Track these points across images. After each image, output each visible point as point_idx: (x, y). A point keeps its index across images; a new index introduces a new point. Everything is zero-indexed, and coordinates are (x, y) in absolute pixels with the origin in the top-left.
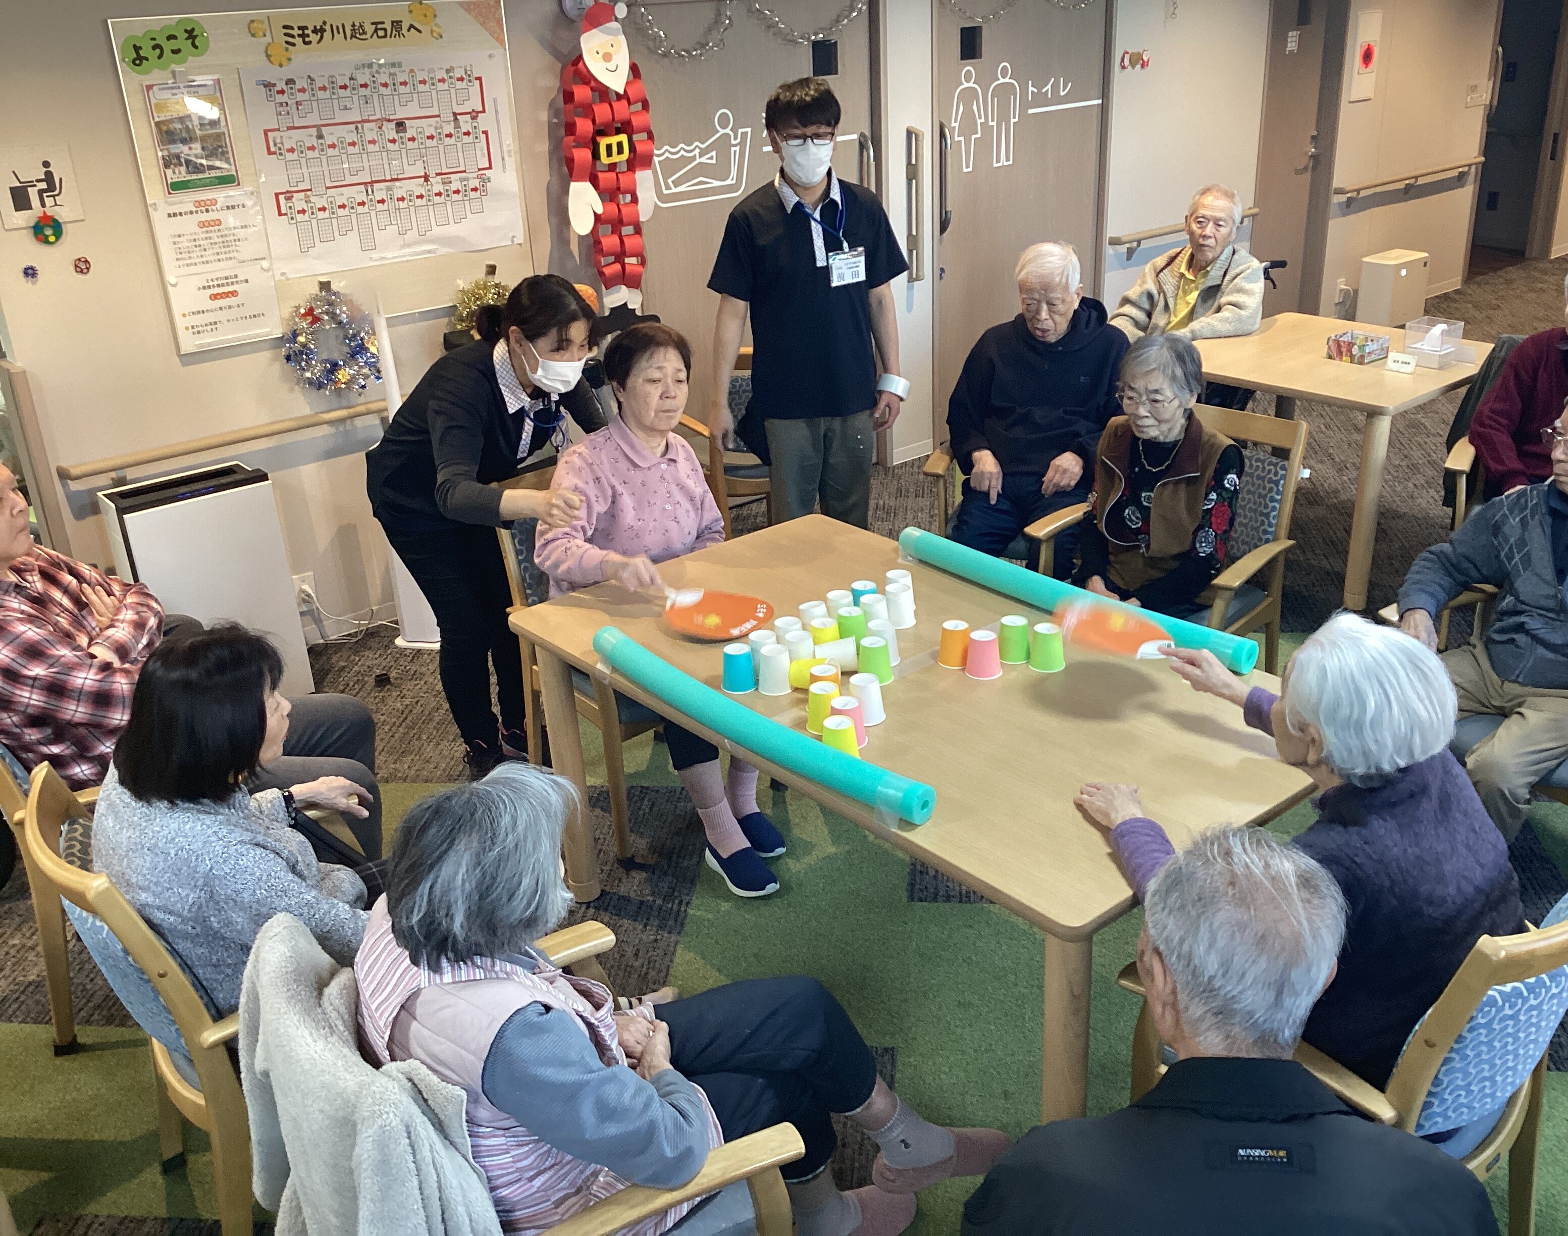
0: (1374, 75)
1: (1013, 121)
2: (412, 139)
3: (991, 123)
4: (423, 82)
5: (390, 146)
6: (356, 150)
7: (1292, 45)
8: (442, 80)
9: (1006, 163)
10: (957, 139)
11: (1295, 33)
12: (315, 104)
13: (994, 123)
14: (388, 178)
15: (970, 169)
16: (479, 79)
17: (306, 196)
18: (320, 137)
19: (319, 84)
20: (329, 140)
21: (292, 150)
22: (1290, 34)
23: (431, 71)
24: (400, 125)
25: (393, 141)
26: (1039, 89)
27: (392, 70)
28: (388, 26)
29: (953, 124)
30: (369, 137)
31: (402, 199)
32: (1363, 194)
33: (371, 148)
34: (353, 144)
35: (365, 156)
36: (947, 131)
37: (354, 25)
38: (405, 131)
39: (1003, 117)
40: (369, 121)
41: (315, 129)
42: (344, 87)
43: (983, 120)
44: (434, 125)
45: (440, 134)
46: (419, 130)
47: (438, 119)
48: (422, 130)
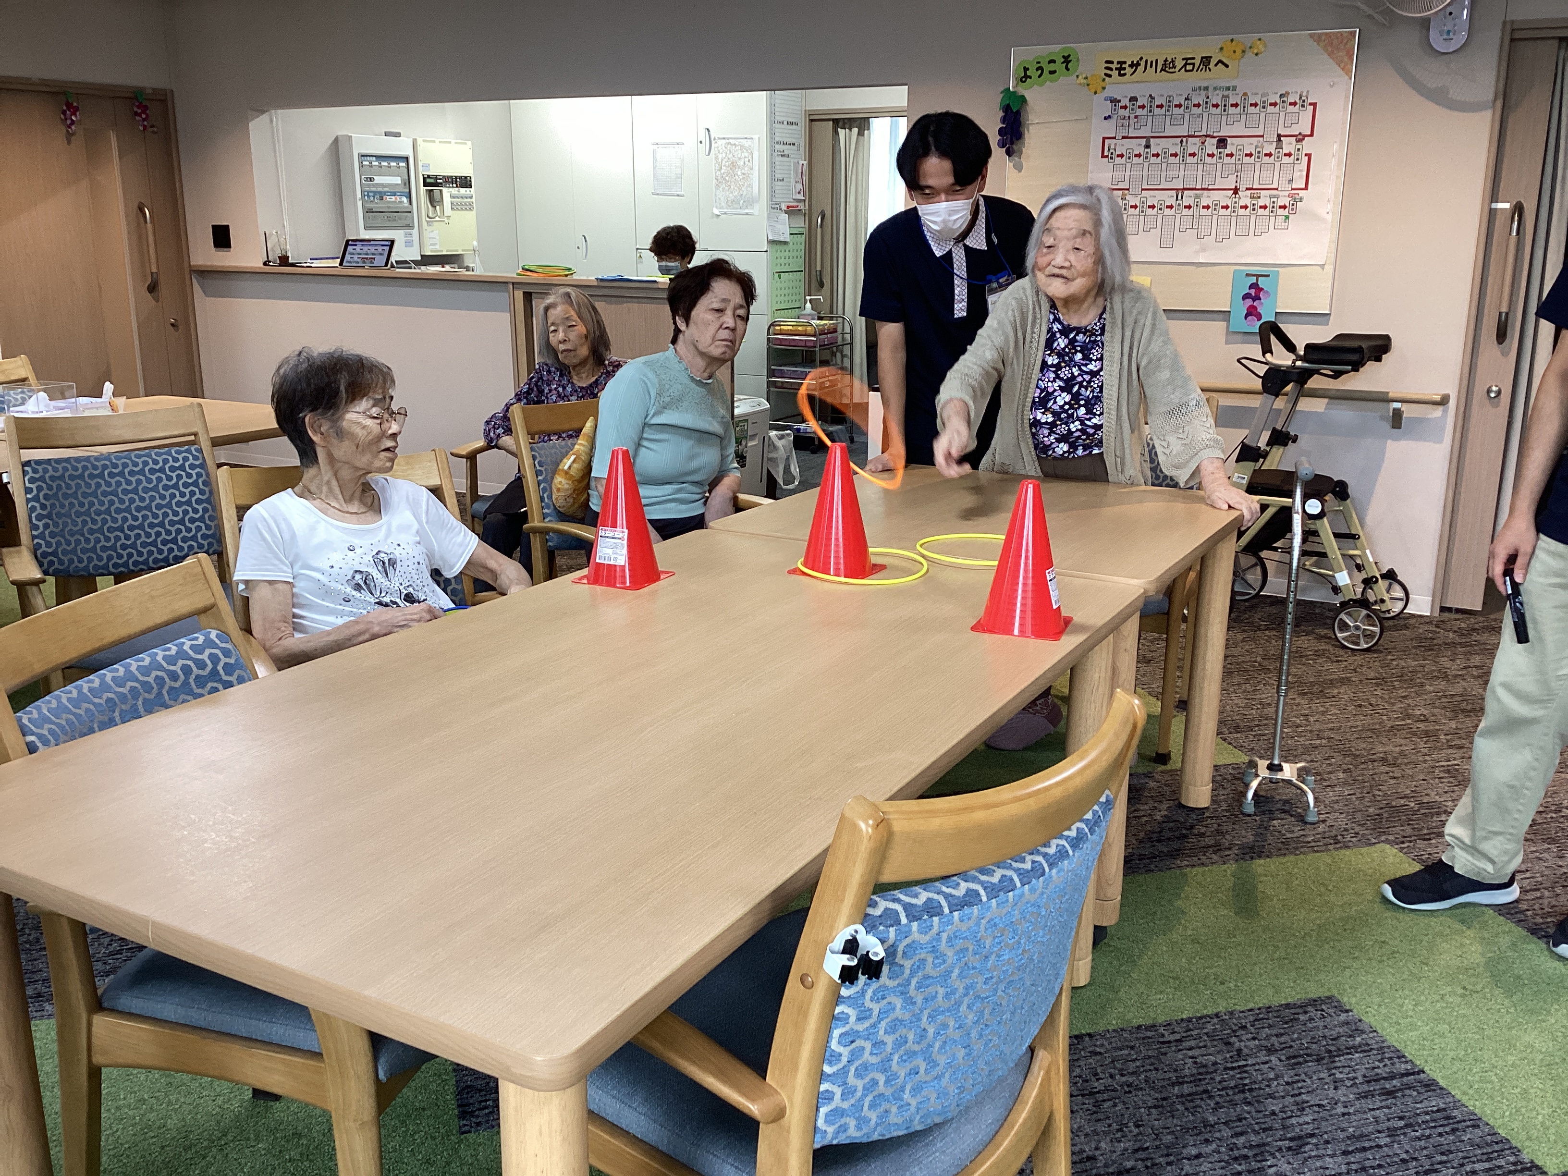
2: (1231, 155)
4: (1255, 105)
5: (1209, 160)
6: (1176, 160)
8: (1274, 104)
12: (1150, 118)
14: (1199, 187)
16: (1314, 105)
18: (1148, 146)
19: (1158, 102)
20: (1154, 150)
21: (1122, 156)
23: (1265, 95)
24: (1222, 142)
25: (1212, 155)
27: (1226, 93)
28: (1197, 61)
30: (1191, 150)
31: (1208, 207)
33: (1190, 160)
34: (1175, 155)
38: (1225, 147)
40: (1194, 136)
41: (1145, 140)
42: (1179, 106)
44: (1255, 144)
45: (1259, 152)
46: (1239, 147)
47: (1261, 139)
48: (1242, 147)
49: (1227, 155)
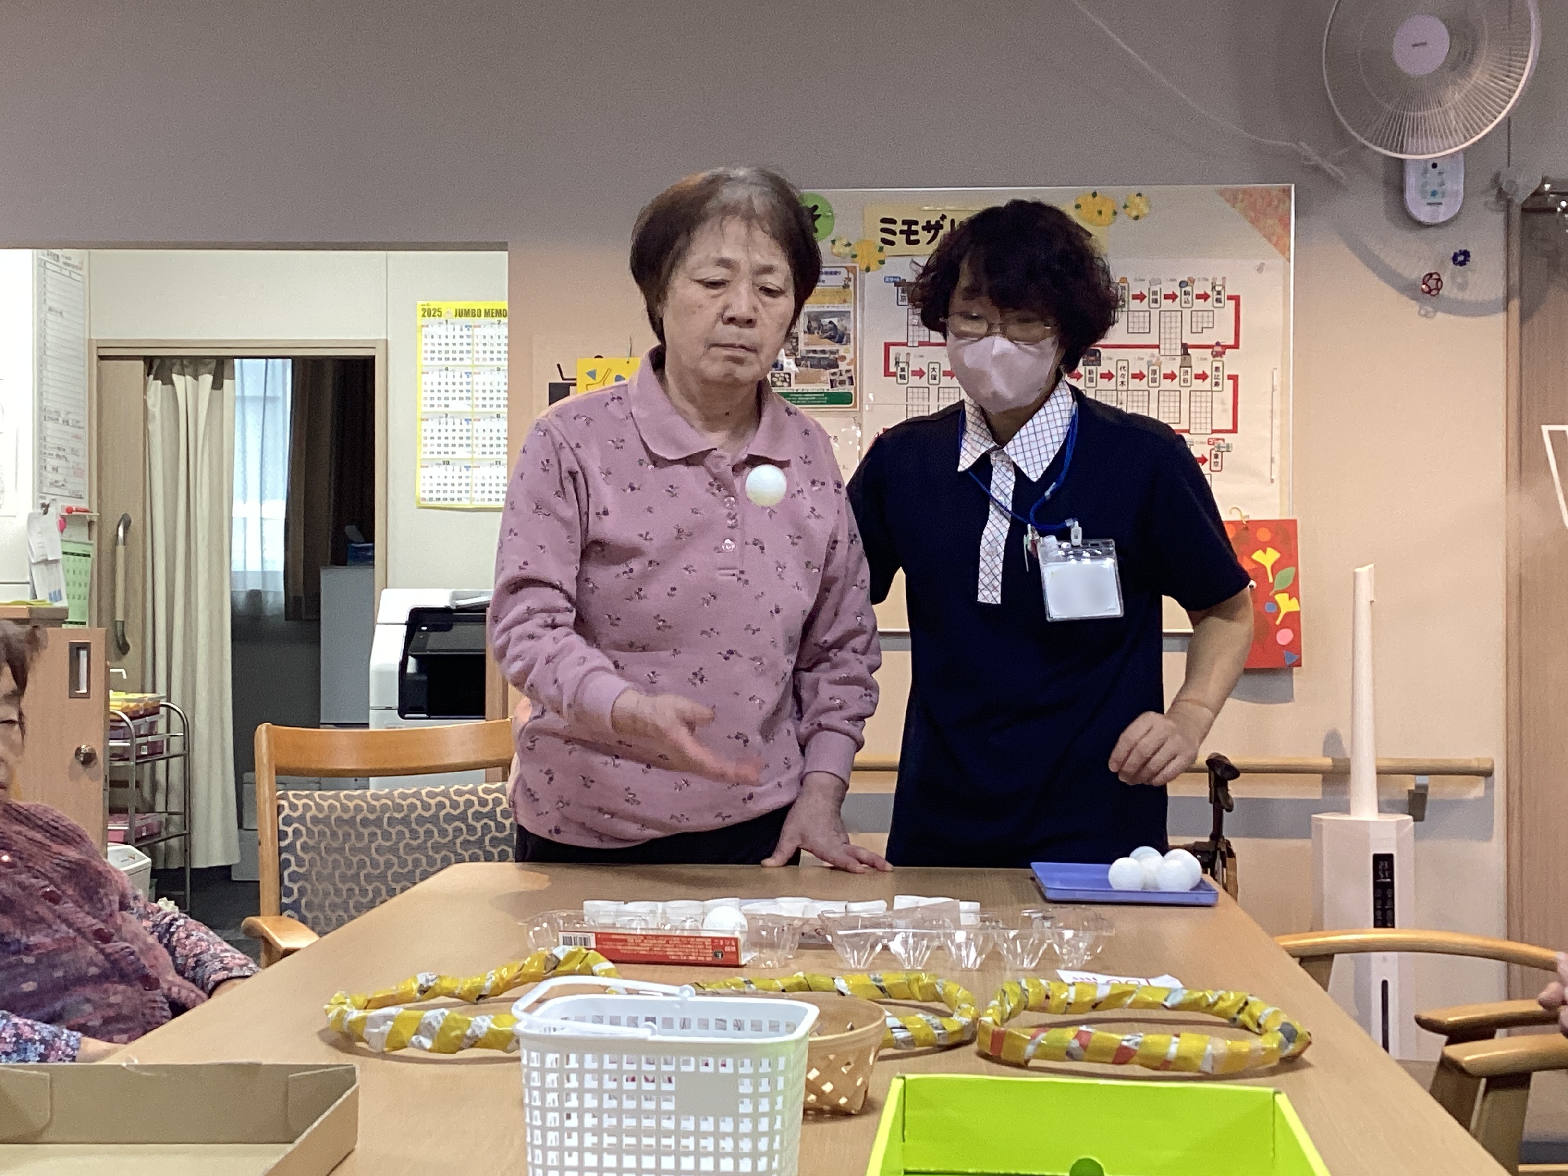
2: (1109, 376)
4: (1139, 295)
16: (1236, 299)
21: (920, 373)
23: (1154, 280)
38: (1097, 362)
44: (1147, 359)
45: (1154, 372)
46: (1120, 364)
47: (1156, 351)
48: (1125, 364)
49: (1103, 376)
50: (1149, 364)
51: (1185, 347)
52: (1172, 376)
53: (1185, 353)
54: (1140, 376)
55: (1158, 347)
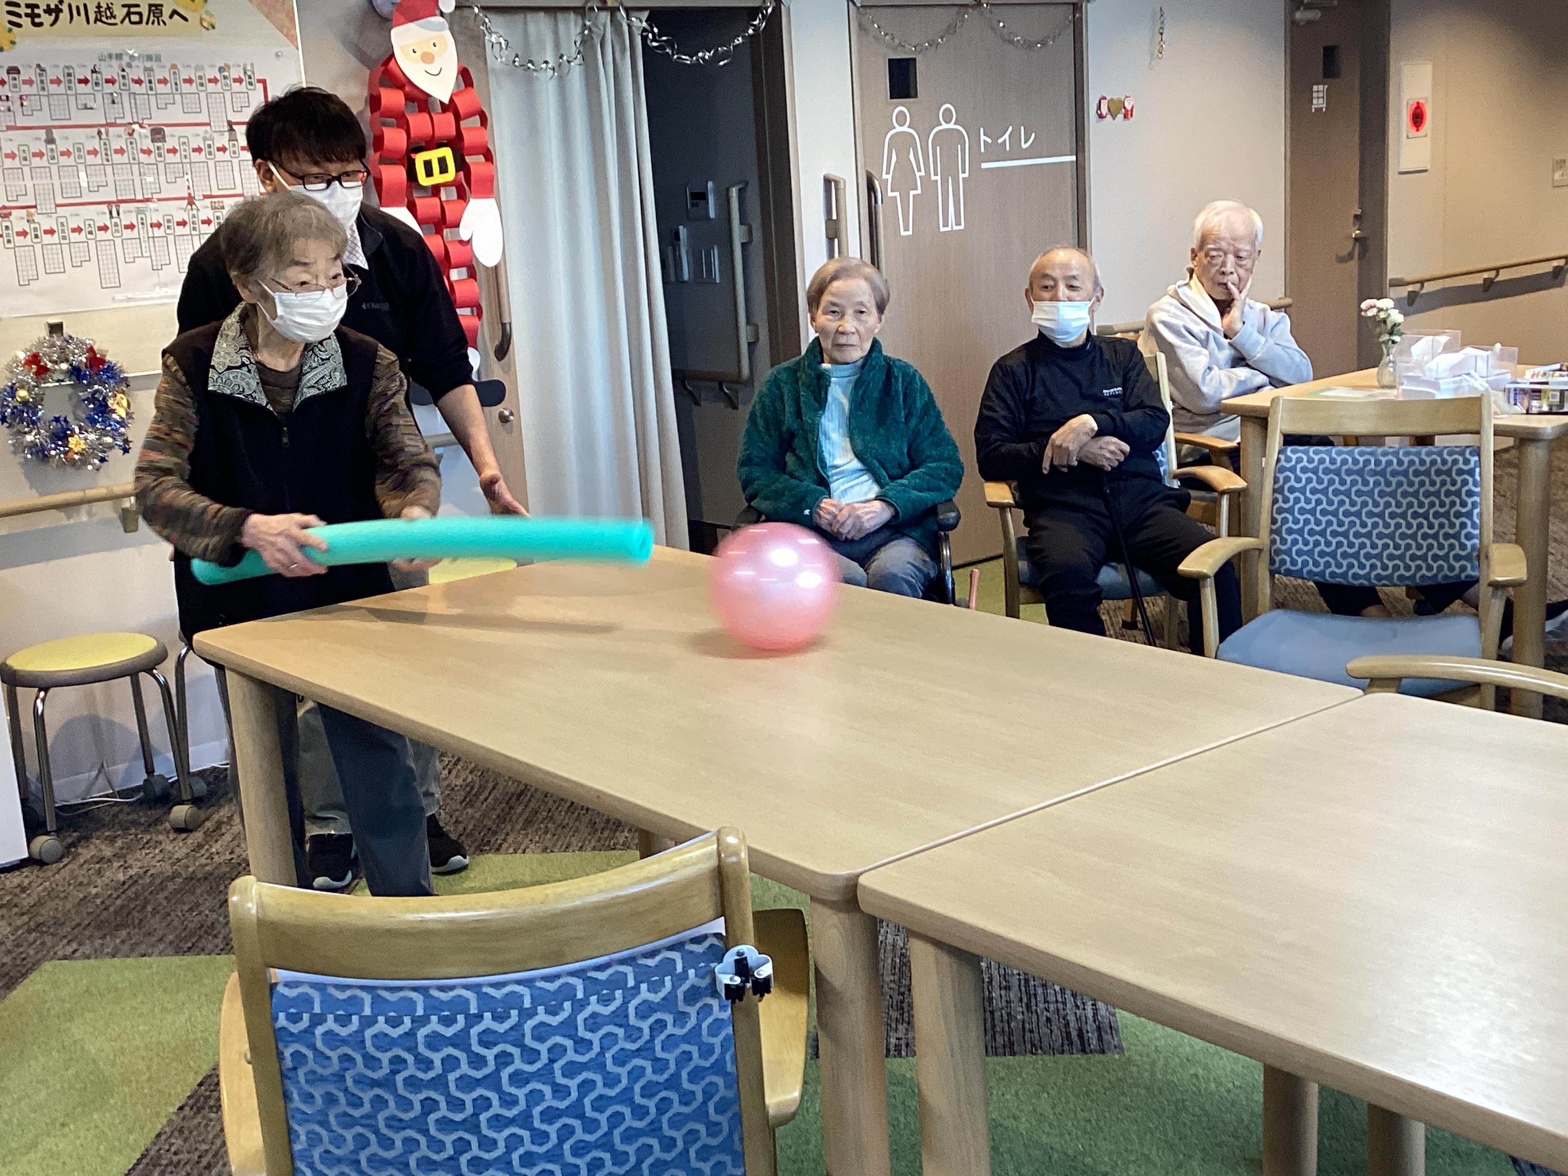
0: (1428, 140)
1: (961, 176)
2: (174, 151)
3: (933, 178)
4: (189, 81)
5: (143, 158)
6: (98, 160)
7: (1319, 102)
8: (214, 81)
9: (956, 228)
10: (890, 194)
11: (1321, 87)
12: (44, 100)
13: (938, 178)
14: (140, 197)
15: (910, 233)
16: (263, 82)
17: (30, 215)
18: (50, 141)
19: (51, 75)
20: (62, 146)
21: (12, 156)
22: (1315, 88)
23: (198, 68)
24: (158, 133)
25: (148, 152)
26: (995, 140)
27: (148, 64)
28: (145, 10)
29: (885, 176)
30: (115, 145)
31: (159, 225)
32: (1429, 287)
33: (117, 158)
34: (94, 152)
35: (109, 169)
36: (877, 183)
37: (99, 6)
38: (163, 139)
39: (949, 171)
40: (114, 125)
41: (44, 131)
42: (85, 81)
43: (923, 173)
44: (202, 135)
45: (209, 146)
46: (182, 140)
47: (208, 128)
48: (185, 140)
49: (169, 151)
50: (205, 139)
51: (230, 124)
52: (223, 149)
53: (231, 130)
54: (198, 150)
55: (209, 124)
